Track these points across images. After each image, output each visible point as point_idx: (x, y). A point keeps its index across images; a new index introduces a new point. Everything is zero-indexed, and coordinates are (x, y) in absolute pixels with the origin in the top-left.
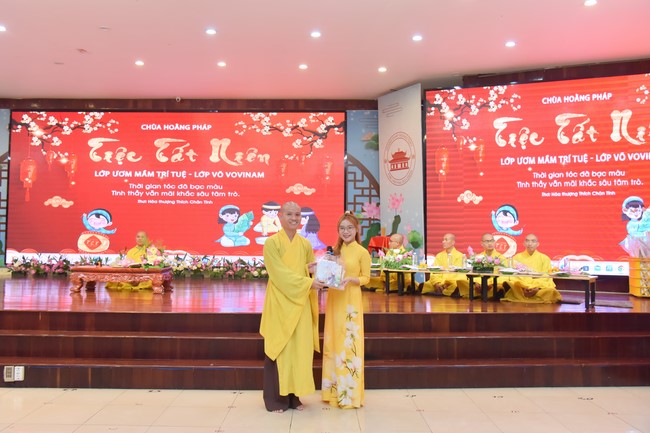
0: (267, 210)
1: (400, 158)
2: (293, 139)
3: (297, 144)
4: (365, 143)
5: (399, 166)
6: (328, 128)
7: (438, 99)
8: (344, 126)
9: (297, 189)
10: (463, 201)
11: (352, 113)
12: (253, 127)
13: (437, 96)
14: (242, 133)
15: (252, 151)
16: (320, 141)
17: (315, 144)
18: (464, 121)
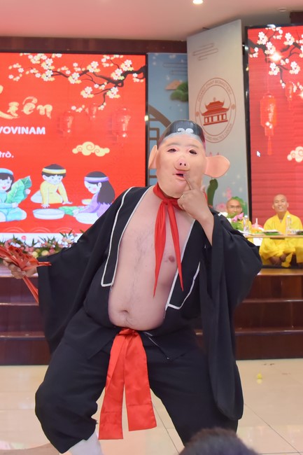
0: (48, 175)
1: (216, 109)
2: (82, 87)
3: (87, 93)
4: (170, 93)
5: (215, 119)
6: (125, 74)
7: (262, 38)
8: (144, 71)
9: (87, 148)
10: (294, 160)
11: (154, 57)
12: (32, 71)
13: (261, 35)
14: (17, 79)
15: (30, 101)
16: (115, 90)
17: (109, 93)
18: (294, 64)
